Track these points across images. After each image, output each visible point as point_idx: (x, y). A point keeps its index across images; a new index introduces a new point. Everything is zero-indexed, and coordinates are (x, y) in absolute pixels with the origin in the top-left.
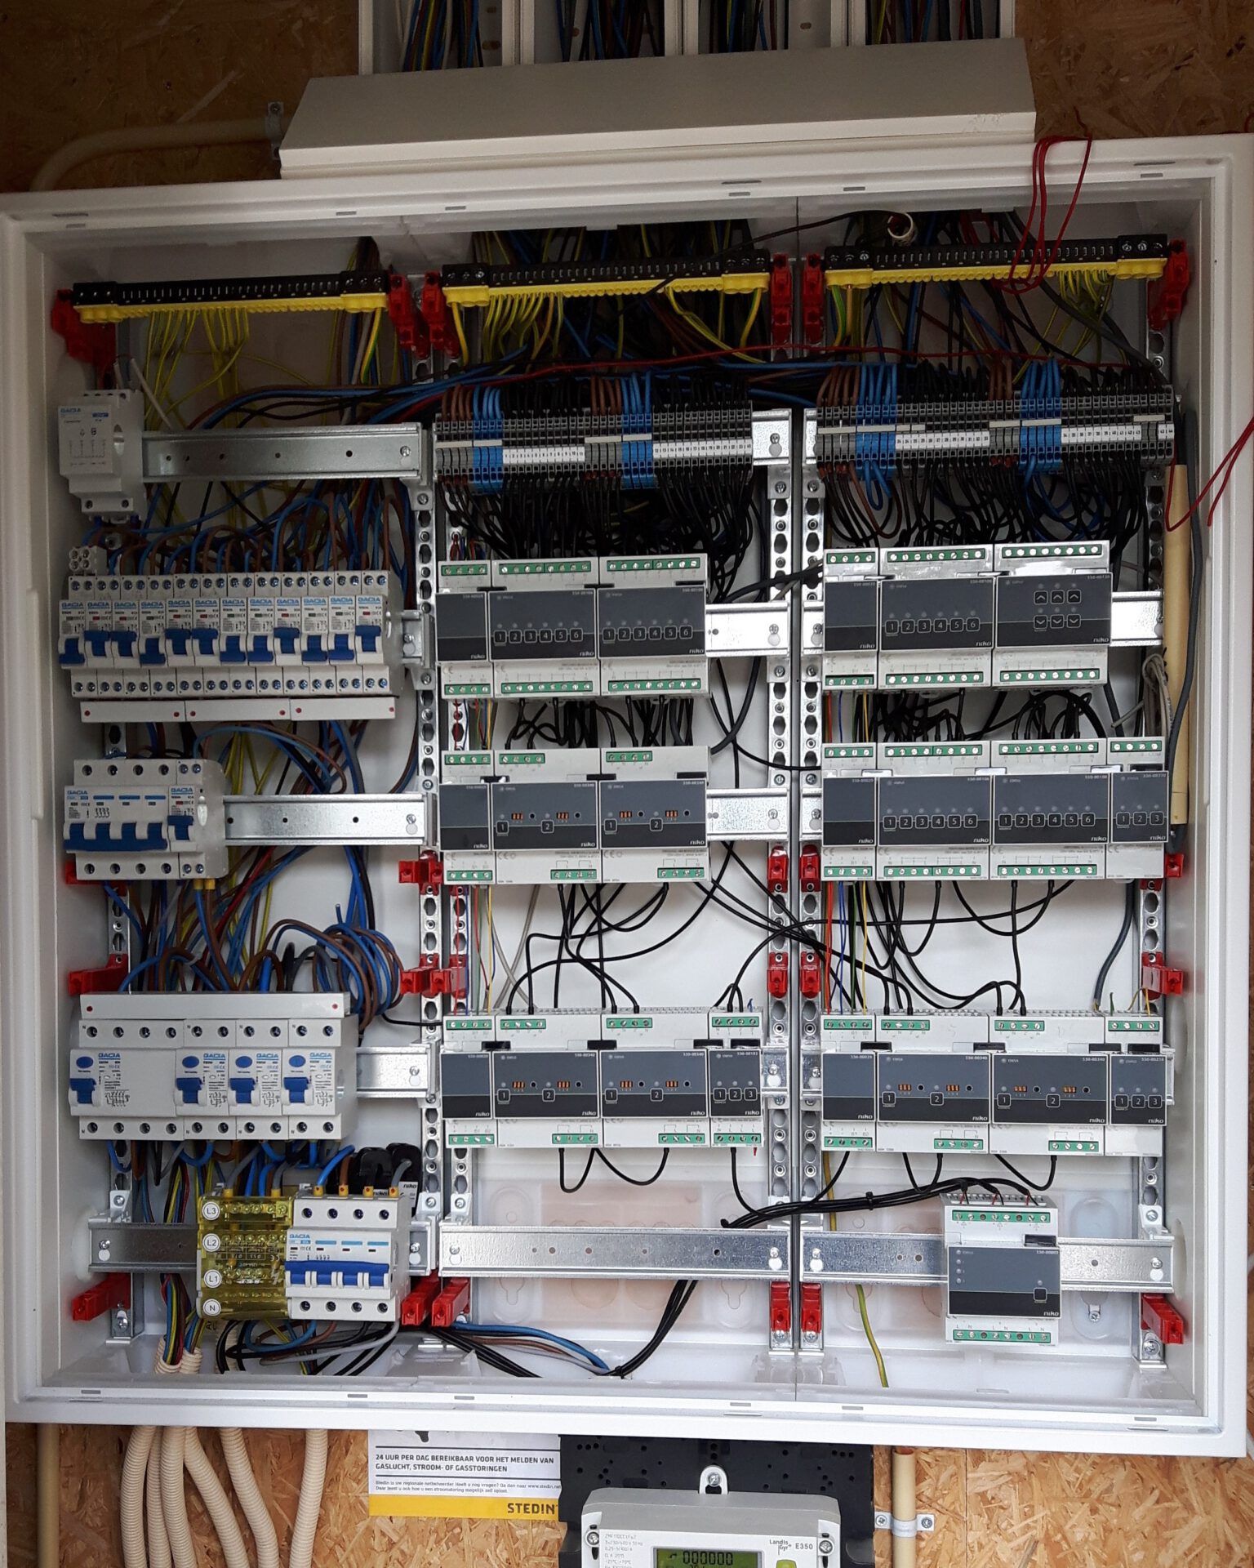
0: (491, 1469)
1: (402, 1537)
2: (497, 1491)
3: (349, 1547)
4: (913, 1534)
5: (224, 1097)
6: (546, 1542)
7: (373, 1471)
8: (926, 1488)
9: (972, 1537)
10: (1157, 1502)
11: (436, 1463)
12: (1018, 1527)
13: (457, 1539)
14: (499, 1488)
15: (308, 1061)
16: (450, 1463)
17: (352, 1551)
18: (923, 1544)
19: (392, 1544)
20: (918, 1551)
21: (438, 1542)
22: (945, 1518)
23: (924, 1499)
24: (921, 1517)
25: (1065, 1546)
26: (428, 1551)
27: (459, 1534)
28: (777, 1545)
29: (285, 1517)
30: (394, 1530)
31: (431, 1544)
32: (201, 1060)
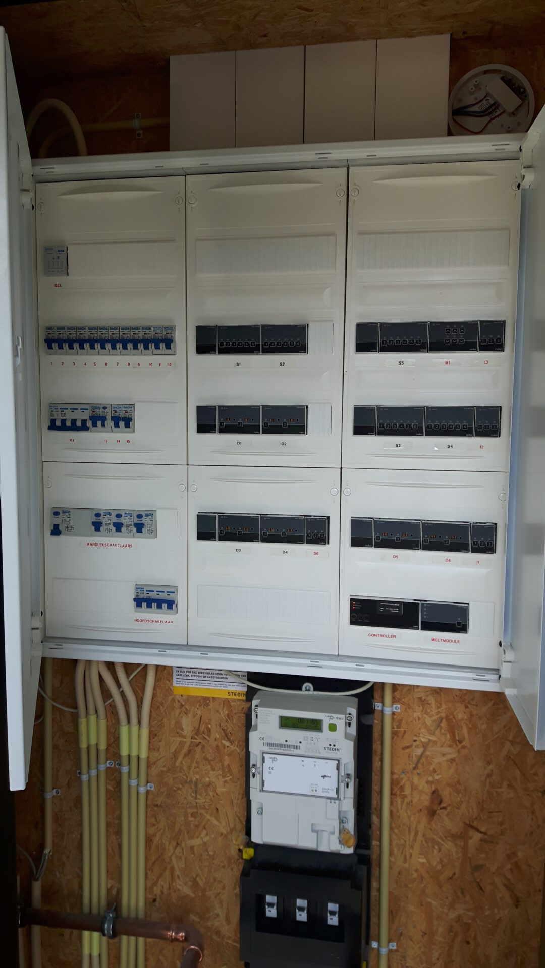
0: (221, 678)
1: (186, 703)
2: (224, 687)
3: (166, 706)
4: (391, 713)
5: (111, 530)
6: (243, 708)
7: (175, 677)
8: (397, 694)
9: (415, 715)
10: (493, 705)
11: (200, 675)
12: (434, 712)
13: (208, 705)
14: (224, 685)
15: (144, 516)
16: (205, 675)
17: (167, 708)
18: (395, 717)
19: (182, 706)
20: (393, 719)
21: (200, 706)
22: (404, 707)
23: (396, 699)
24: (394, 706)
25: (454, 721)
26: (196, 709)
27: (208, 703)
28: (329, 718)
29: (139, 692)
30: (183, 700)
31: (197, 707)
32: (102, 514)
